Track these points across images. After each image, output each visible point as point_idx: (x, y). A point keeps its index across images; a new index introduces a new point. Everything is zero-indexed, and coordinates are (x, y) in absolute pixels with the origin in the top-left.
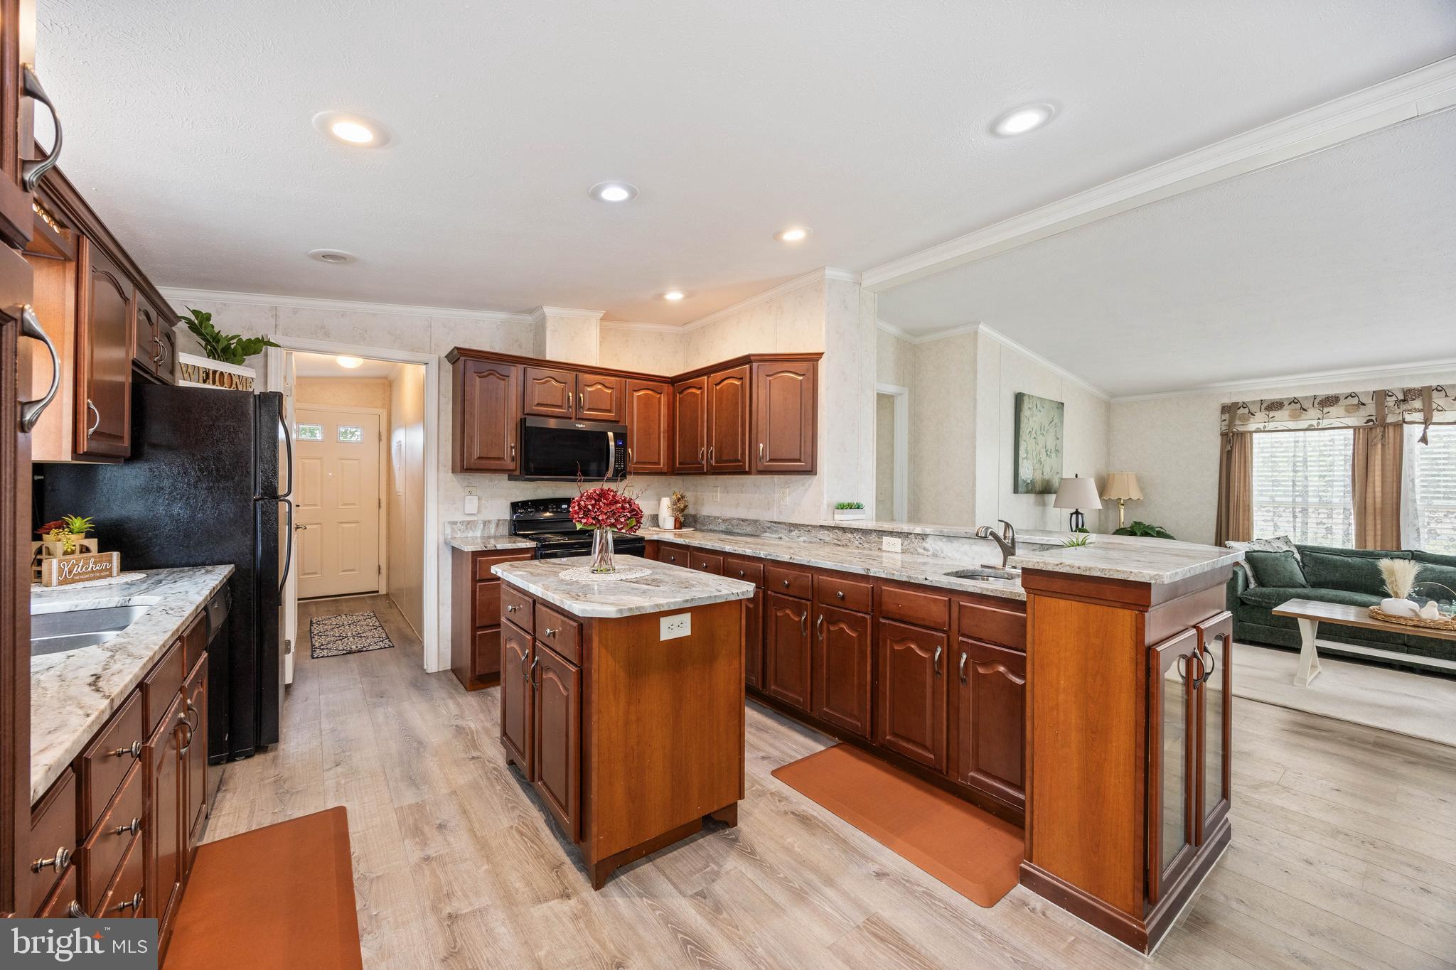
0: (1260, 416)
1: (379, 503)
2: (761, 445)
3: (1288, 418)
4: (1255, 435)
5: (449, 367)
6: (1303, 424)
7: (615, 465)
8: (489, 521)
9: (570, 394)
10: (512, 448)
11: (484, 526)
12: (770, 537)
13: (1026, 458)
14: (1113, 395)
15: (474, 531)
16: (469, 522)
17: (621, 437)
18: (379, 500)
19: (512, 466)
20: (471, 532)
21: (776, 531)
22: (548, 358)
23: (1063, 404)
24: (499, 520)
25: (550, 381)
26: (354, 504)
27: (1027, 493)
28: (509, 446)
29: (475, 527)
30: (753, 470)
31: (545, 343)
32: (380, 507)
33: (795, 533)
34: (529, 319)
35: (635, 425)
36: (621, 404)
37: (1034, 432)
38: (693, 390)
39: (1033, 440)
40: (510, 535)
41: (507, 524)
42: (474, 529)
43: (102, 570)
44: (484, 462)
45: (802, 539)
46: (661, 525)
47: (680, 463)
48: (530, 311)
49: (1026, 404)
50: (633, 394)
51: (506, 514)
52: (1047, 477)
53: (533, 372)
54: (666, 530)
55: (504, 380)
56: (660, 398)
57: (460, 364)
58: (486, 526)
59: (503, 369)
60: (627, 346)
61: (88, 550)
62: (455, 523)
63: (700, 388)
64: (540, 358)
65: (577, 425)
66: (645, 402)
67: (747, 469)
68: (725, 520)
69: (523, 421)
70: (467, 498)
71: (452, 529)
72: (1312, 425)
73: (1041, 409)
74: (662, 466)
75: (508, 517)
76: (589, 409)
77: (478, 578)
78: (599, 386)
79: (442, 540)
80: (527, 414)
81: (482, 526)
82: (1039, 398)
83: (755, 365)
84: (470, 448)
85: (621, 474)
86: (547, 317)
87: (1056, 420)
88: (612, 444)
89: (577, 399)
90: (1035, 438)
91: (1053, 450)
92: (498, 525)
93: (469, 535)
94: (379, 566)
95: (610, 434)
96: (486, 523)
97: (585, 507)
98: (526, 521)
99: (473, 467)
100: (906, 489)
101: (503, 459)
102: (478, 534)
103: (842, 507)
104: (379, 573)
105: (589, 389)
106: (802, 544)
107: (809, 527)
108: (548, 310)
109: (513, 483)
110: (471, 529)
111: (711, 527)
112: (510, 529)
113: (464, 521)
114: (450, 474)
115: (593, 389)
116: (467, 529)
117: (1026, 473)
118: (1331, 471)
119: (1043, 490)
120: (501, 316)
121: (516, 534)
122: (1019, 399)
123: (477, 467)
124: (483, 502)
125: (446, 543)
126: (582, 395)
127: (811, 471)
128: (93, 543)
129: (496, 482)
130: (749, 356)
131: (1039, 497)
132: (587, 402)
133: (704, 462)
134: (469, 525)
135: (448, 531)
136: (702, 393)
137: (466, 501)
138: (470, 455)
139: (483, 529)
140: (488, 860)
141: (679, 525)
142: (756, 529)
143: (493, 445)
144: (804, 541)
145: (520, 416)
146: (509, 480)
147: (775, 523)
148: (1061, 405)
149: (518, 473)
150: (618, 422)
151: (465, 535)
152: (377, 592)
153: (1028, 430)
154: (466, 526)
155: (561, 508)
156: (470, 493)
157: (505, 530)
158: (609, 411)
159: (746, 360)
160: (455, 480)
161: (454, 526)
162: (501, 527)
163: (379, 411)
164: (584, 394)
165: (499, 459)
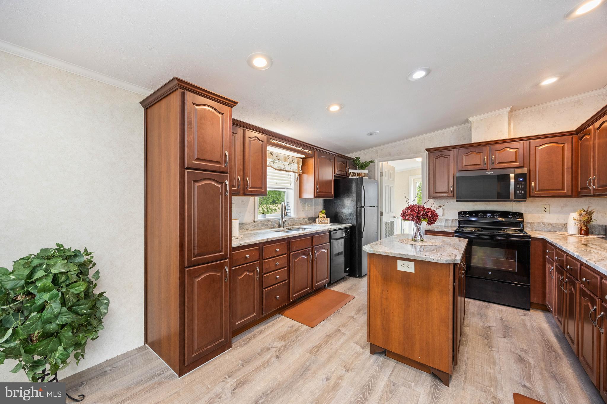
7: (515, 192)
8: (448, 220)
9: (485, 157)
10: (451, 187)
17: (523, 177)
19: (451, 195)
20: (440, 223)
22: (473, 142)
24: (453, 219)
25: (471, 154)
29: (442, 221)
31: (472, 134)
35: (537, 166)
36: (525, 156)
38: (587, 137)
40: (458, 226)
41: (457, 221)
43: (326, 222)
47: (580, 190)
50: (538, 148)
51: (456, 217)
55: (447, 157)
56: (563, 148)
58: (447, 222)
59: (447, 153)
60: (542, 119)
61: (324, 217)
63: (589, 134)
64: (468, 143)
65: (487, 173)
66: (548, 151)
69: (456, 175)
70: (438, 209)
76: (498, 163)
78: (508, 149)
80: (460, 171)
81: (444, 221)
84: (432, 188)
85: (522, 198)
86: (472, 122)
88: (512, 181)
89: (490, 159)
92: (452, 221)
95: (512, 176)
96: (447, 220)
99: (433, 196)
101: (447, 192)
102: (443, 224)
108: (472, 119)
109: (460, 203)
110: (440, 222)
112: (458, 224)
115: (503, 150)
120: (453, 128)
123: (435, 196)
124: (445, 211)
126: (493, 156)
128: (325, 216)
132: (497, 160)
133: (591, 189)
136: (591, 137)
138: (432, 191)
139: (445, 223)
140: (361, 327)
141: (583, 232)
145: (456, 172)
150: (521, 167)
151: (437, 224)
156: (440, 207)
157: (456, 224)
158: (515, 162)
160: (434, 201)
162: (454, 222)
164: (495, 156)
165: (445, 192)
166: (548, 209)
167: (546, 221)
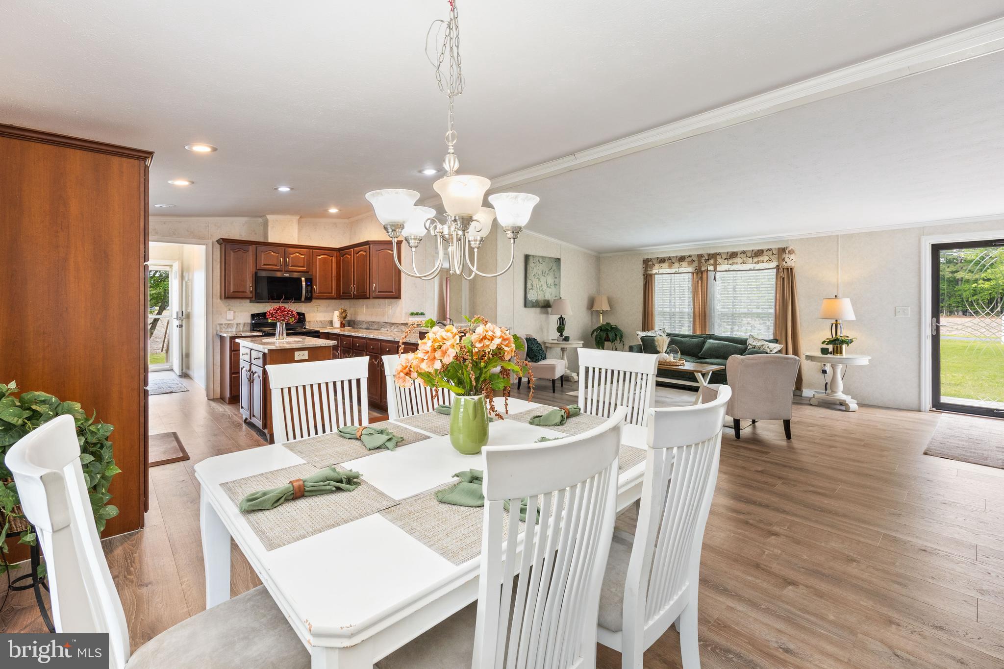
0: (657, 266)
2: (374, 285)
3: (667, 267)
4: (656, 276)
5: (218, 246)
6: (673, 271)
7: (306, 294)
8: (240, 324)
9: (282, 259)
10: (250, 286)
12: (384, 330)
13: (532, 289)
14: (600, 253)
15: (231, 329)
16: (229, 324)
17: (309, 281)
19: (251, 295)
21: (386, 327)
22: (270, 241)
23: (560, 259)
24: (245, 323)
25: (270, 252)
27: (533, 307)
28: (249, 286)
29: (232, 326)
30: (371, 297)
31: (268, 232)
33: (393, 327)
34: (260, 220)
35: (317, 272)
36: (309, 263)
37: (537, 275)
38: (348, 256)
39: (537, 280)
40: (250, 330)
41: (249, 325)
44: (237, 294)
45: (395, 330)
46: (334, 325)
47: (343, 293)
48: (261, 217)
49: (531, 260)
50: (316, 258)
51: (248, 320)
52: (546, 298)
53: (261, 248)
54: (336, 328)
55: (246, 253)
56: (332, 259)
57: (223, 245)
58: (238, 326)
59: (245, 247)
62: (222, 324)
63: (350, 255)
64: (266, 242)
65: (285, 275)
66: (324, 261)
67: (368, 296)
68: (367, 322)
69: (256, 273)
70: (228, 312)
71: (220, 327)
72: (676, 271)
73: (543, 262)
74: (333, 294)
75: (249, 321)
76: (292, 266)
77: (233, 349)
78: (298, 254)
79: (215, 333)
80: (259, 270)
81: (236, 326)
82: (540, 257)
83: (371, 245)
84: (229, 286)
85: (309, 299)
86: (269, 220)
87: (554, 268)
88: (304, 284)
89: (285, 261)
90: (538, 278)
91: (553, 284)
92: (244, 325)
93: (229, 330)
95: (303, 279)
96: (238, 324)
97: (272, 313)
98: (259, 323)
99: (230, 296)
100: (467, 306)
101: (246, 292)
102: (234, 330)
103: (412, 314)
105: (292, 256)
106: (395, 332)
107: (398, 324)
108: (268, 217)
109: (252, 304)
110: (230, 327)
111: (361, 326)
112: (251, 328)
113: (226, 324)
114: (219, 300)
115: (295, 255)
116: (228, 327)
117: (532, 296)
118: (684, 294)
119: (546, 306)
120: (245, 220)
121: (254, 330)
122: (527, 258)
123: (232, 296)
124: (236, 314)
125: (217, 334)
126: (288, 259)
127: (398, 297)
129: (243, 304)
130: (368, 241)
131: (544, 310)
132: (290, 262)
133: (352, 293)
135: (218, 328)
136: (351, 257)
138: (229, 290)
139: (237, 328)
141: (343, 325)
142: (379, 326)
143: (241, 286)
144: (396, 331)
145: (254, 271)
146: (250, 302)
147: (385, 323)
148: (558, 260)
149: (254, 299)
150: (308, 272)
151: (227, 330)
153: (533, 275)
156: (230, 310)
157: (248, 328)
158: (303, 267)
159: (367, 243)
160: (221, 302)
162: (246, 327)
164: (289, 259)
165: (244, 292)
166: (319, 309)
167: (318, 319)
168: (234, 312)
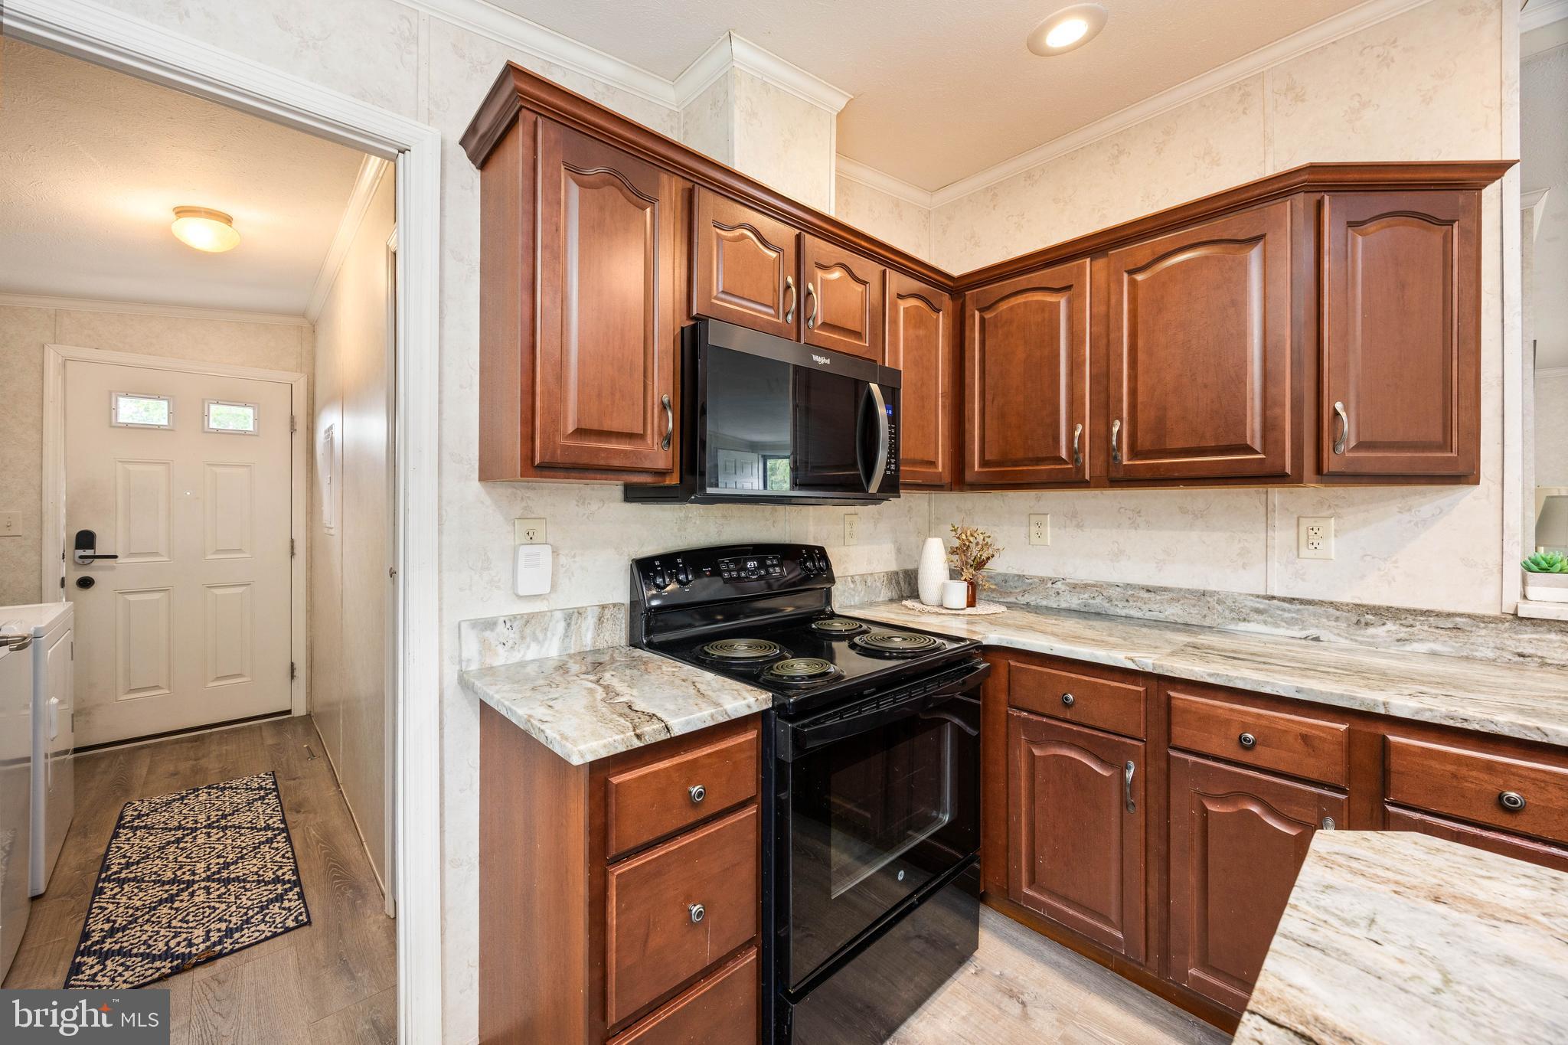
1: (292, 547)
5: (472, 175)
7: (886, 462)
8: (580, 612)
9: (790, 281)
10: (663, 405)
11: (569, 625)
15: (541, 644)
16: (528, 619)
17: (891, 397)
18: (292, 541)
19: (662, 458)
20: (534, 646)
24: (602, 606)
25: (743, 237)
26: (240, 551)
28: (656, 402)
29: (545, 629)
30: (1310, 471)
32: (293, 554)
36: (878, 321)
40: (629, 644)
41: (623, 615)
42: (541, 636)
44: (579, 447)
50: (897, 304)
51: (621, 591)
56: (937, 320)
58: (573, 627)
62: (489, 624)
65: (814, 358)
67: (1289, 469)
69: (689, 335)
70: (524, 550)
71: (482, 640)
74: (940, 469)
75: (623, 596)
76: (824, 325)
78: (841, 275)
79: (451, 674)
80: (700, 317)
81: (561, 626)
84: (555, 398)
85: (891, 486)
86: (736, 74)
88: (880, 410)
89: (802, 296)
92: (601, 620)
93: (530, 657)
94: (292, 665)
95: (875, 388)
96: (572, 616)
99: (560, 458)
101: (638, 438)
102: (553, 649)
104: (292, 677)
105: (824, 276)
107: (1458, 619)
108: (741, 52)
109: (633, 509)
110: (535, 639)
112: (630, 630)
113: (515, 617)
114: (475, 484)
115: (832, 275)
116: (523, 638)
121: (644, 642)
123: (570, 460)
124: (563, 558)
125: (464, 684)
126: (811, 287)
127: (1468, 475)
129: (594, 507)
132: (820, 307)
134: (528, 624)
135: (471, 648)
137: (521, 562)
138: (555, 418)
139: (566, 636)
143: (618, 395)
145: (680, 319)
146: (626, 499)
150: (874, 362)
151: (516, 657)
152: (289, 712)
154: (522, 632)
155: (745, 569)
156: (530, 537)
157: (619, 636)
158: (858, 335)
160: (488, 501)
161: (487, 634)
162: (608, 625)
163: (290, 377)
165: (630, 436)
168: (555, 552)
